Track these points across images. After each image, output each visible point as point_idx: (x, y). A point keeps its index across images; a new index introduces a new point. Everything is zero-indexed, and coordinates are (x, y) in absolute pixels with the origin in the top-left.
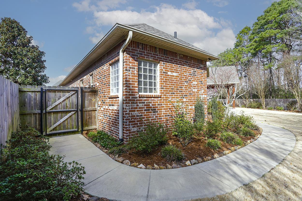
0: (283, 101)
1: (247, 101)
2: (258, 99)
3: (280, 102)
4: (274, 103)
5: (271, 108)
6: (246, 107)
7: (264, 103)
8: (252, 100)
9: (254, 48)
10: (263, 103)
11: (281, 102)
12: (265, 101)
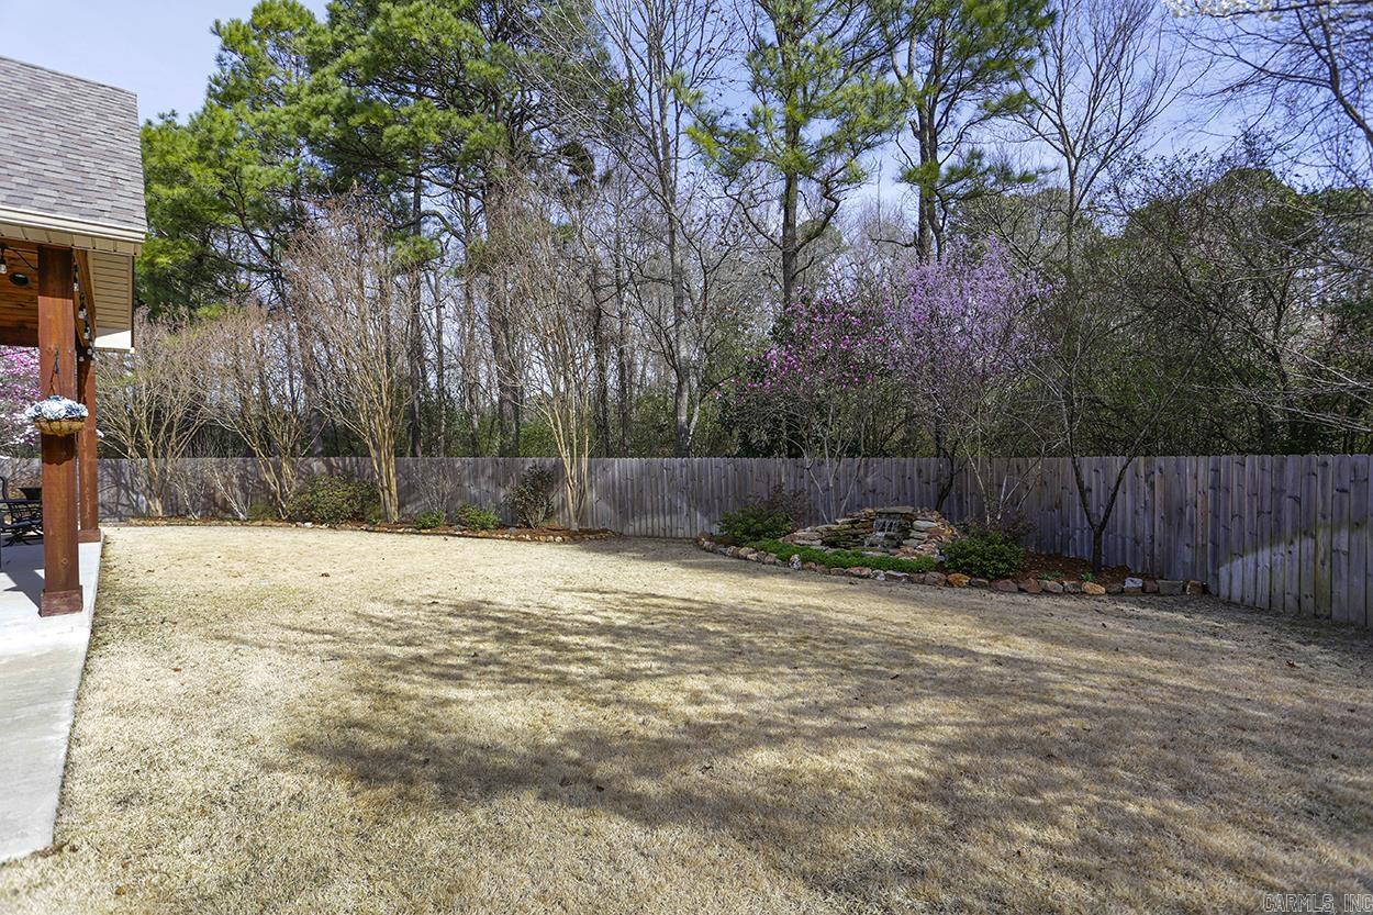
0: (489, 471)
1: (287, 468)
2: (354, 459)
3: (476, 477)
4: (448, 486)
5: (434, 517)
6: (279, 519)
7: (394, 483)
8: (317, 465)
9: (339, 109)
10: (389, 488)
11: (482, 480)
12: (396, 474)
